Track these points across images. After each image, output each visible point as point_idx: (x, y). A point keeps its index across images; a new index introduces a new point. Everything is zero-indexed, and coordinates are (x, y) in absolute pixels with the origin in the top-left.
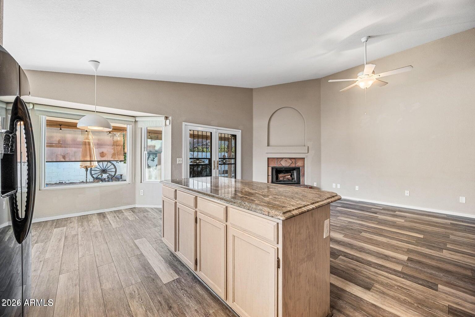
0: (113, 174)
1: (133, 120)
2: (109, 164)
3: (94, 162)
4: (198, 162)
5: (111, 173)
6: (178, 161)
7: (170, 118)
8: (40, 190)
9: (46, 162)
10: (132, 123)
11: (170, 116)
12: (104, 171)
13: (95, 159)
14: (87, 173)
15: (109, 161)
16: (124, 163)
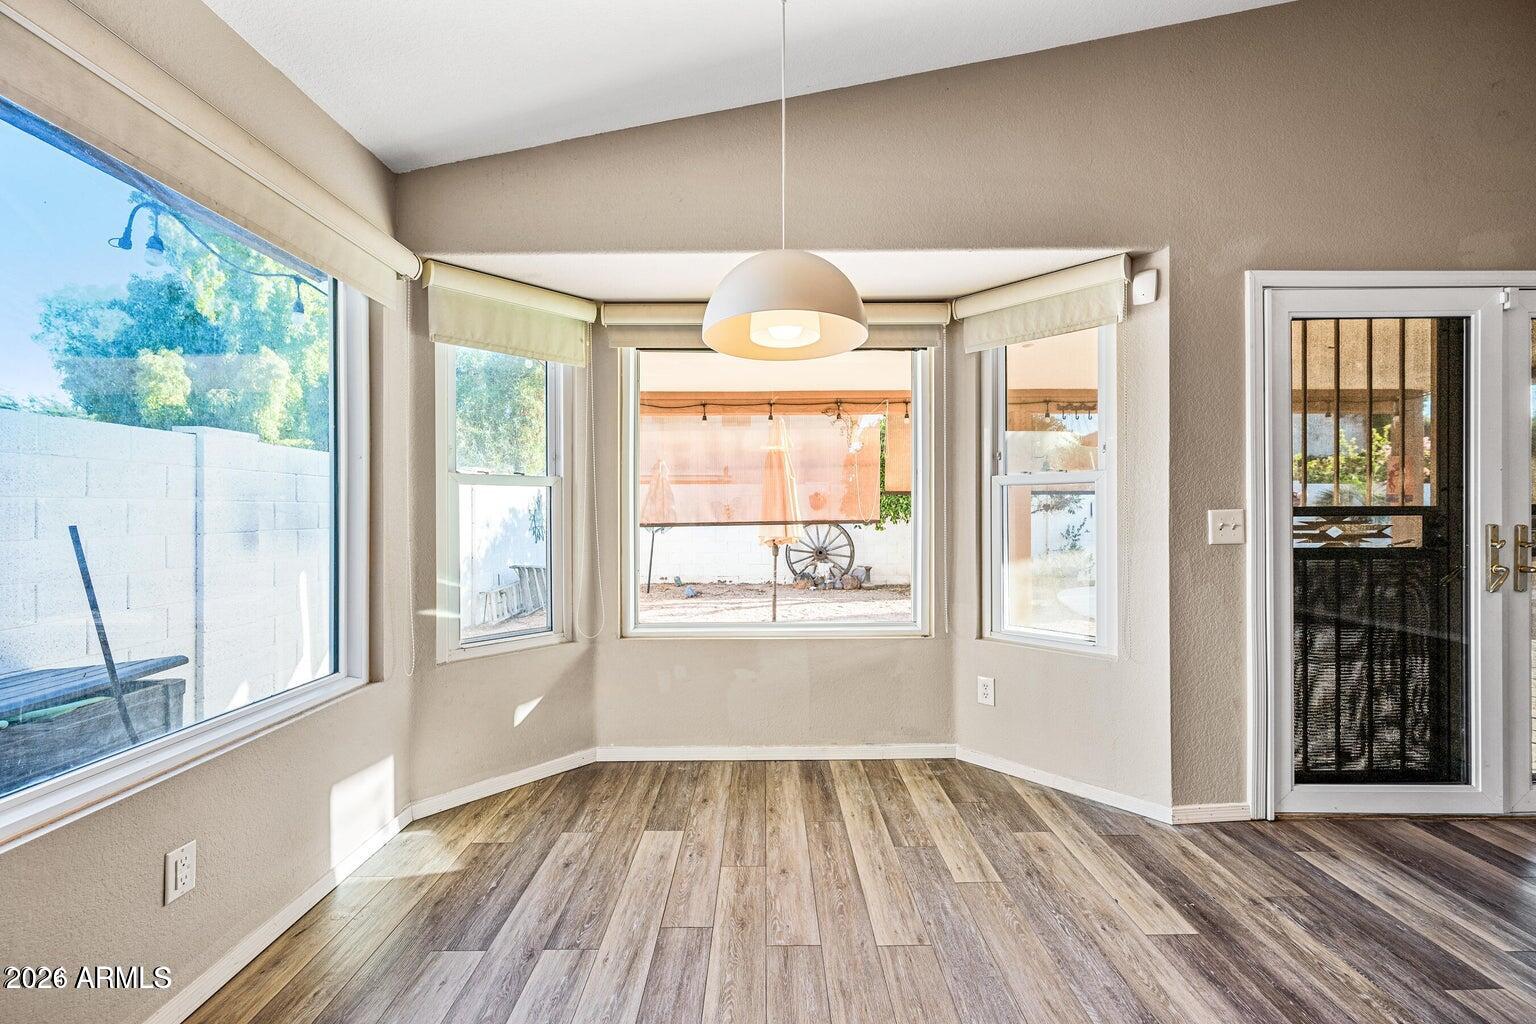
0: (844, 562)
1: (939, 316)
2: (835, 531)
3: (795, 526)
4: (1334, 531)
5: (838, 560)
6: (1215, 525)
7: (1162, 259)
8: (622, 637)
9: (642, 525)
10: (936, 336)
11: (1161, 246)
12: (821, 553)
13: (796, 517)
14: (776, 560)
15: (836, 523)
16: (878, 528)
